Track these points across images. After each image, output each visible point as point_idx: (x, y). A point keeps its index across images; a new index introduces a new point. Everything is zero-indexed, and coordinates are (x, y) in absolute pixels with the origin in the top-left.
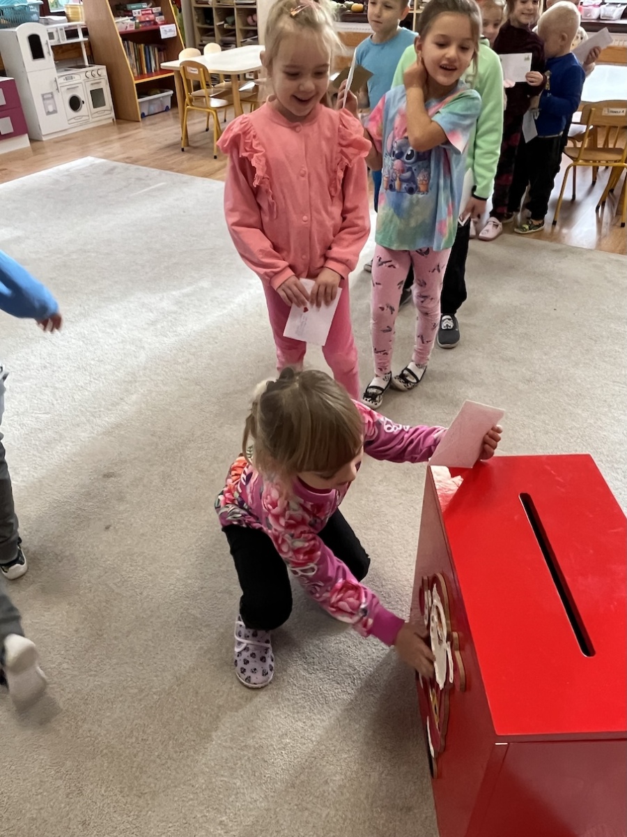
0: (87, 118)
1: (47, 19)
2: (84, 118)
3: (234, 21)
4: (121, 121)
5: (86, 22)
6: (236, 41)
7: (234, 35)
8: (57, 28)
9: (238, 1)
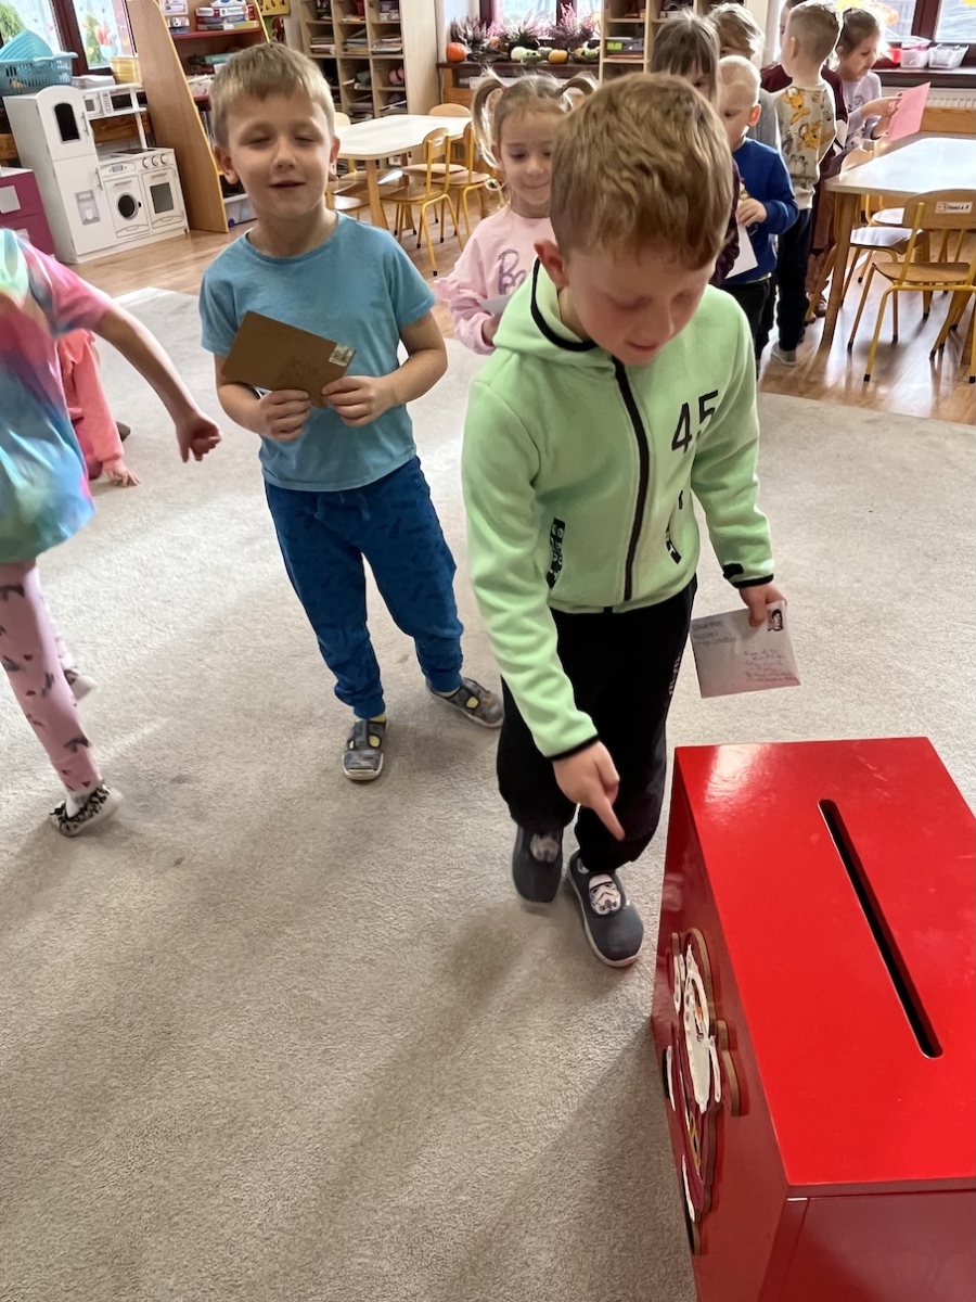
0: (146, 228)
1: (83, 80)
2: (141, 229)
3: (370, 79)
4: (196, 232)
5: (143, 84)
6: (372, 109)
7: (370, 100)
8: (98, 93)
9: (375, 49)
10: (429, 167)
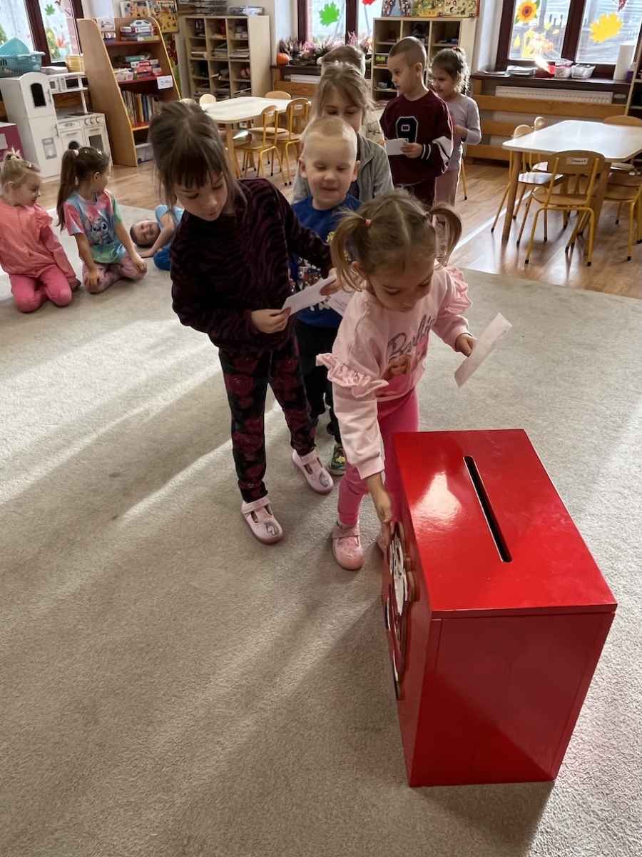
1: (48, 69)
3: (228, 74)
4: (118, 167)
5: (86, 72)
6: (230, 92)
7: (228, 87)
8: (58, 78)
9: (232, 56)
10: (265, 129)
